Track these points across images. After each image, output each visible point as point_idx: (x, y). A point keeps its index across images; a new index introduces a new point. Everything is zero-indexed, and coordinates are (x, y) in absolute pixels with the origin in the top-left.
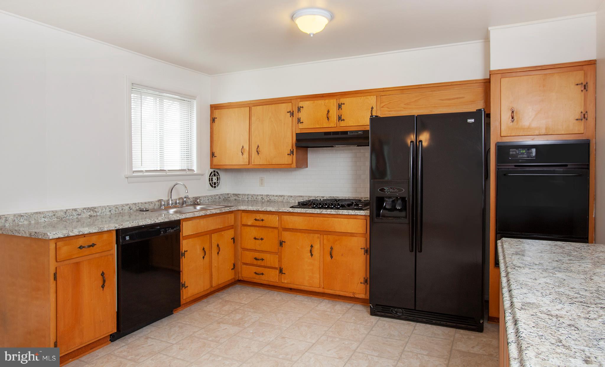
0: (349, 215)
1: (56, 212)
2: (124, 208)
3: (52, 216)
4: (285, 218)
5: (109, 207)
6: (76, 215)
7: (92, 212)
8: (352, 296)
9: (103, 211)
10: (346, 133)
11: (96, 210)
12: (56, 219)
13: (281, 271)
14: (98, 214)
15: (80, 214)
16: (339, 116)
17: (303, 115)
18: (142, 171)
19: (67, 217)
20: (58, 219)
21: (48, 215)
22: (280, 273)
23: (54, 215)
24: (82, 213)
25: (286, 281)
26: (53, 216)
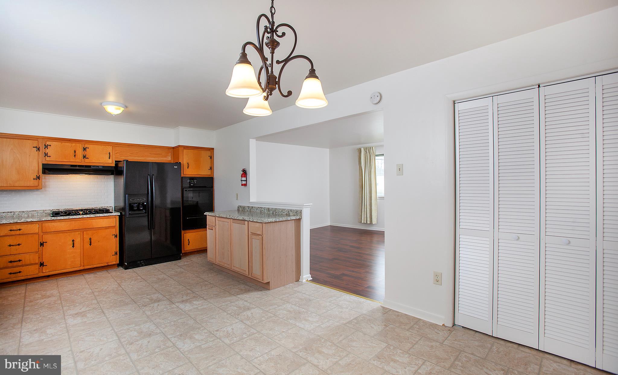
0: (104, 216)
4: (47, 224)
8: (107, 265)
10: (90, 166)
13: (42, 264)
16: (83, 155)
17: (49, 151)
22: (40, 266)
25: (46, 271)
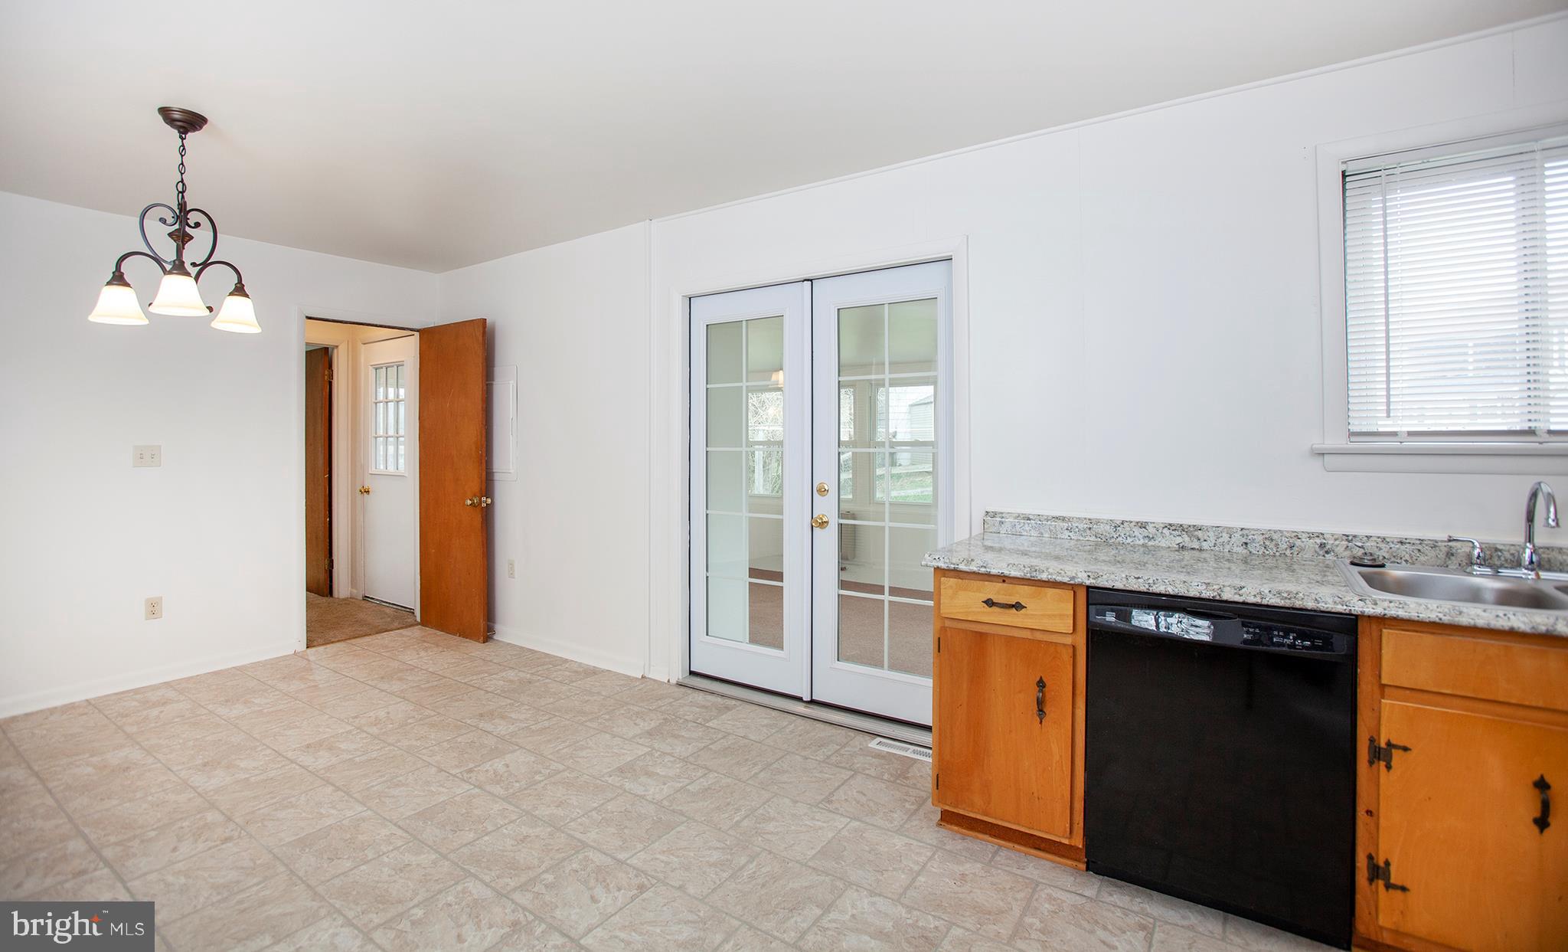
1: (1098, 522)
2: (1298, 543)
3: (1085, 531)
5: (1245, 532)
6: (1141, 537)
7: (1187, 539)
9: (1221, 540)
11: (1199, 534)
12: (1093, 538)
14: (1205, 545)
15: (1153, 538)
18: (1394, 434)
19: (1120, 539)
20: (1100, 540)
21: (1077, 527)
23: (1090, 529)
24: (1159, 535)
26: (1088, 531)
